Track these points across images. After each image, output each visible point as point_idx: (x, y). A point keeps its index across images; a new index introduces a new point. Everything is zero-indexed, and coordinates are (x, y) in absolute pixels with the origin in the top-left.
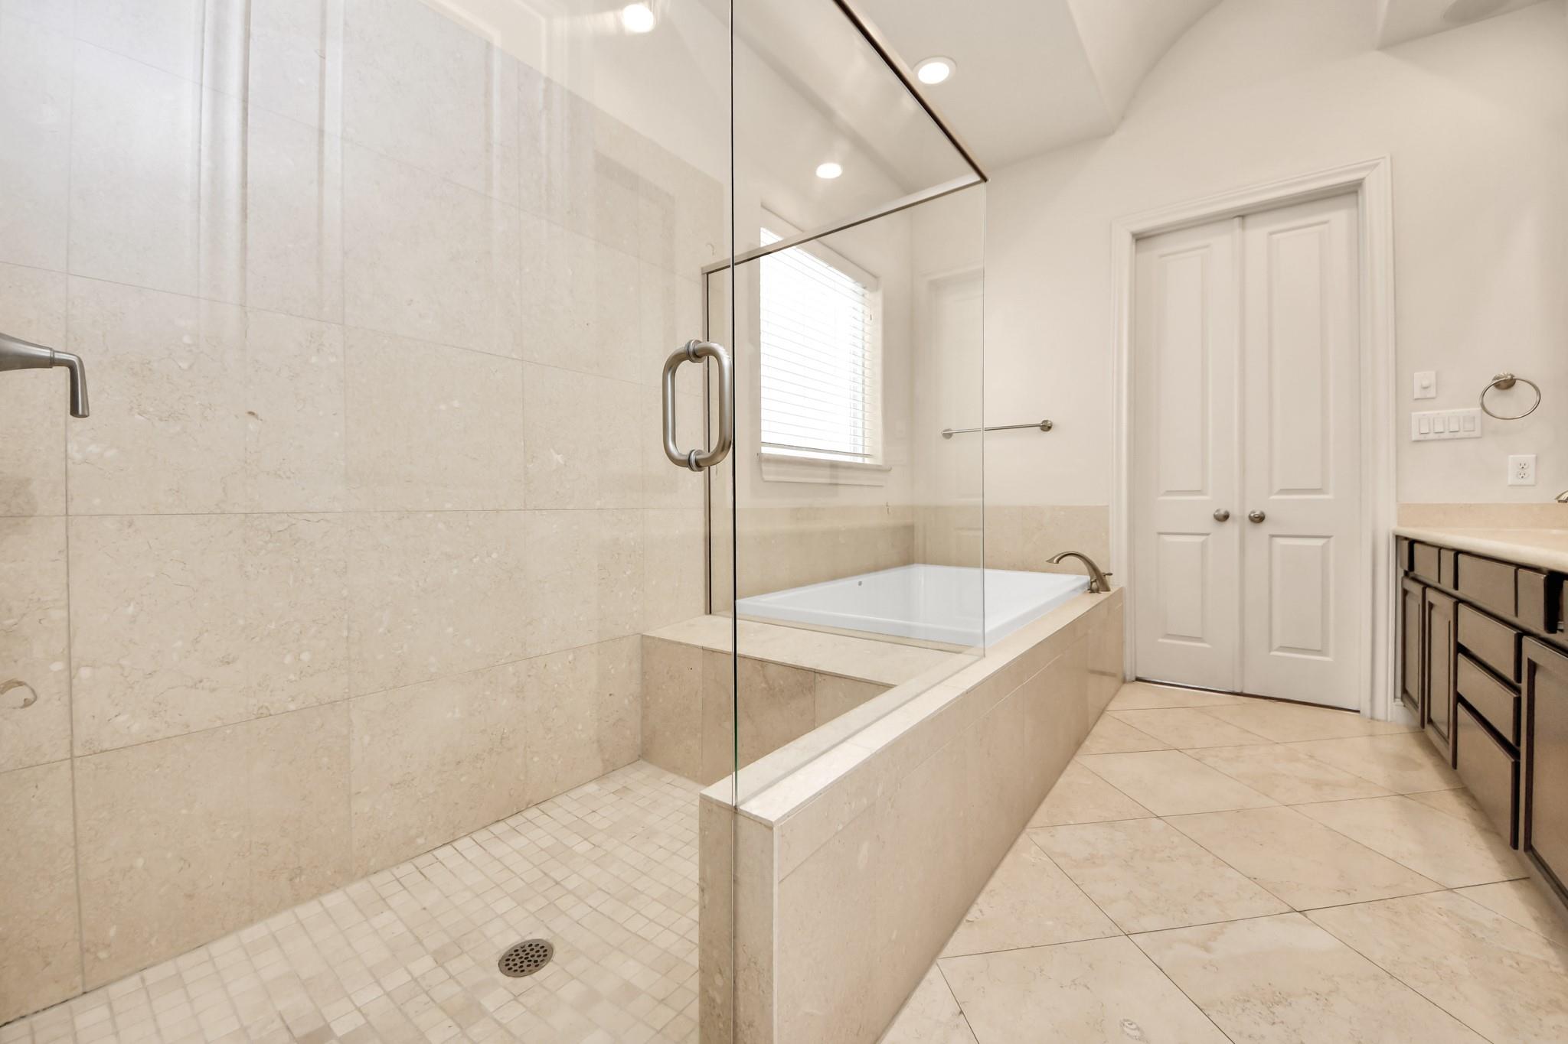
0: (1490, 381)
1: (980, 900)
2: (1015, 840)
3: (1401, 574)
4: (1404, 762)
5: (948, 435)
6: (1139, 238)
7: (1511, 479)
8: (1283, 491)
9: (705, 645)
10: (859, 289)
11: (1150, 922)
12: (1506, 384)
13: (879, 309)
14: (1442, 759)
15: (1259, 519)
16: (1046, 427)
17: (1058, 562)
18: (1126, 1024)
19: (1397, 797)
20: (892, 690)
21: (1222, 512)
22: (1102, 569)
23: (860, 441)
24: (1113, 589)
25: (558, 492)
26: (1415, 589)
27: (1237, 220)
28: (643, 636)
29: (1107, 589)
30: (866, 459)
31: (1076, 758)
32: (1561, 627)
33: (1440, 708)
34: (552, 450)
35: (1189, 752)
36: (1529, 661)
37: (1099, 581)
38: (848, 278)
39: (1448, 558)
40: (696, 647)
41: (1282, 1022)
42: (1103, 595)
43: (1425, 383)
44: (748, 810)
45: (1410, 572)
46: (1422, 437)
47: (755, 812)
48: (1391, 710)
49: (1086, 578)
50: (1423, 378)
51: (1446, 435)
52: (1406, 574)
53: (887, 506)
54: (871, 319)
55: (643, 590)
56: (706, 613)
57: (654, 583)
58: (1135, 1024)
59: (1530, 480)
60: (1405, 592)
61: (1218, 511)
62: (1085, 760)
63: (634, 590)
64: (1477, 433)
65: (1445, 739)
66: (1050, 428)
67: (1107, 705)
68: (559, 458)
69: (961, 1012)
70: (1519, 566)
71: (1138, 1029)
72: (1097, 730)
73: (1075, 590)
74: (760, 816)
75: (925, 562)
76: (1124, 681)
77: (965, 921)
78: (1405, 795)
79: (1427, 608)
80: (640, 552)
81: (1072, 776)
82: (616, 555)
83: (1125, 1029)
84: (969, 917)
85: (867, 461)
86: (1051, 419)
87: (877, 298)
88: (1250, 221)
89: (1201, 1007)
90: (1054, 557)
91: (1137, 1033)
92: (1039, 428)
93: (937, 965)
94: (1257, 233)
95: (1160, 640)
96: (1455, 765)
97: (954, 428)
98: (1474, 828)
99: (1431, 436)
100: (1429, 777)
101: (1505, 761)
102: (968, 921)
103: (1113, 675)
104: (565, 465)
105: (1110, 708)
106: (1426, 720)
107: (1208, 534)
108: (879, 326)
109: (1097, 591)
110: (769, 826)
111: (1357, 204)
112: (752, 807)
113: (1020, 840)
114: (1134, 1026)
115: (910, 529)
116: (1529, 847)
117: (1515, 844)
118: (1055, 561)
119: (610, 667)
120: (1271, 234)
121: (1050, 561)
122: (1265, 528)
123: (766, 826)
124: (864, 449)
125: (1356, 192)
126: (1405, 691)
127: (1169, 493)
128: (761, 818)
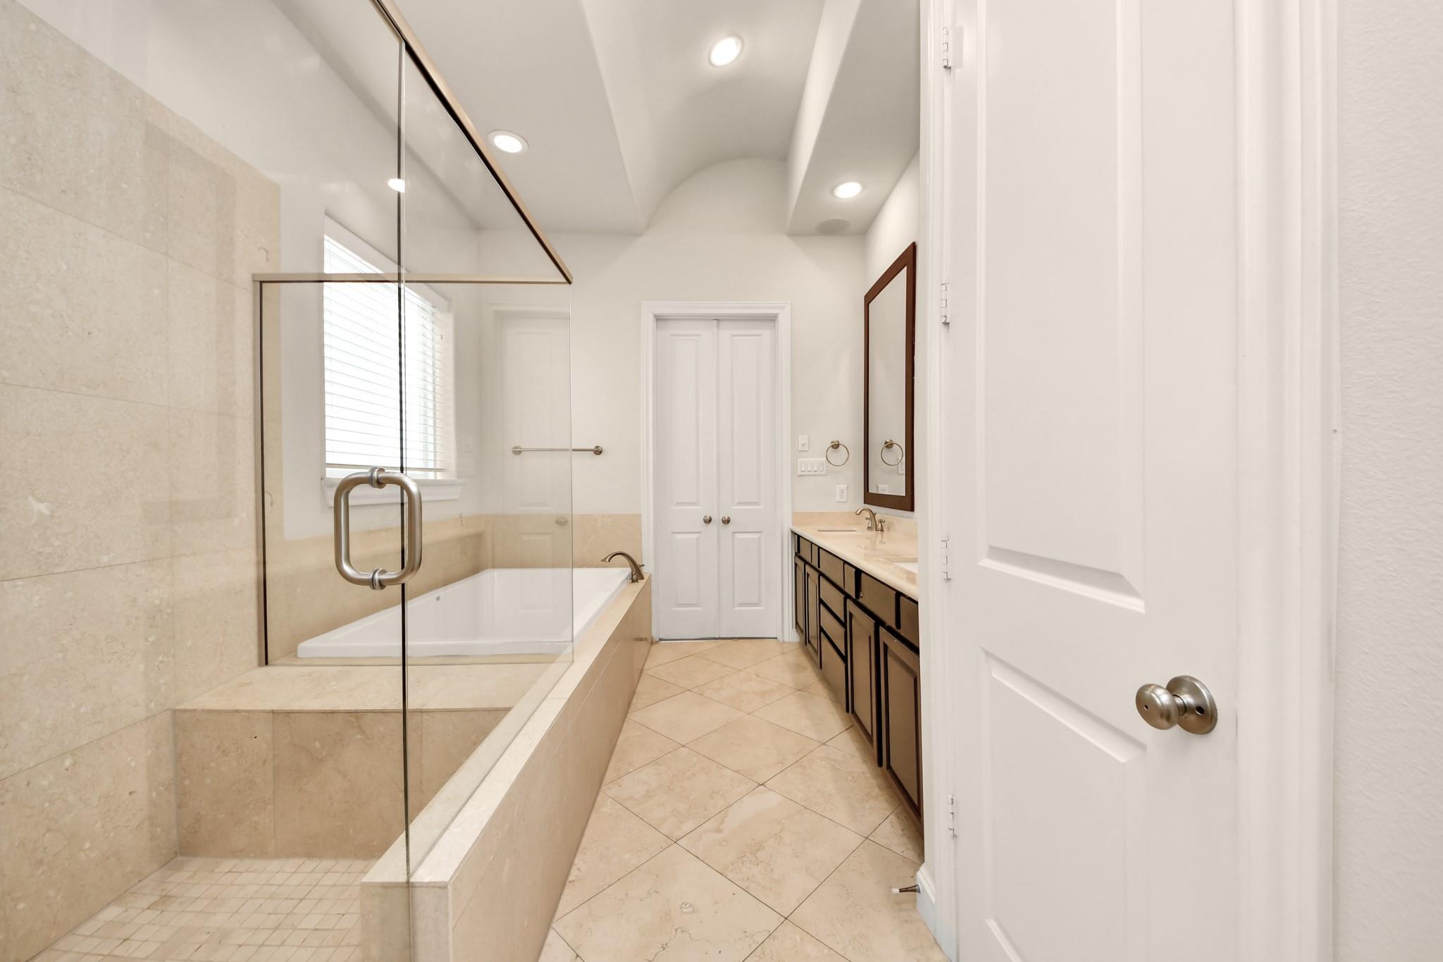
0: (829, 444)
1: (576, 861)
2: (595, 800)
3: (794, 554)
4: (798, 668)
5: (517, 452)
6: (659, 319)
7: (838, 499)
8: (739, 504)
9: (275, 708)
10: (429, 308)
11: (687, 827)
12: (836, 446)
13: (450, 331)
14: (815, 662)
15: (727, 521)
16: (598, 451)
17: (609, 561)
18: (683, 906)
19: (798, 692)
20: (511, 714)
21: (708, 518)
22: (638, 563)
23: (431, 456)
24: (646, 577)
25: (40, 553)
26: (801, 564)
27: (715, 322)
28: (175, 711)
29: (643, 578)
30: (438, 473)
31: (629, 716)
32: (861, 595)
33: (813, 631)
34: (30, 498)
35: (696, 690)
36: (850, 612)
37: (637, 574)
38: (416, 295)
39: (815, 549)
40: (264, 711)
41: (762, 862)
42: (641, 583)
43: (804, 442)
44: (419, 880)
45: (798, 554)
46: (802, 474)
47: (427, 880)
48: (792, 636)
49: (628, 571)
50: (803, 439)
51: (812, 473)
52: (796, 554)
53: (461, 517)
54: (442, 338)
55: (174, 656)
56: (260, 665)
57: (189, 644)
58: (688, 903)
59: (844, 500)
60: (796, 565)
61: (706, 517)
62: (634, 716)
63: (160, 658)
64: (824, 473)
65: (816, 652)
66: (601, 452)
67: (644, 665)
68: (43, 508)
69: (578, 956)
70: (845, 562)
71: (690, 906)
72: (639, 689)
73: (623, 582)
74: (433, 881)
75: (494, 567)
76: (652, 643)
77: (568, 883)
78: (801, 689)
79: (806, 576)
80: (169, 611)
81: (630, 733)
82: (133, 620)
83: (684, 910)
84: (571, 878)
85: (440, 476)
86: (603, 446)
87: (449, 319)
88: (723, 324)
89: (722, 872)
90: (606, 558)
91: (690, 909)
92: (592, 452)
93: (553, 928)
94: (727, 332)
95: (675, 609)
96: (821, 667)
97: (524, 446)
98: (829, 702)
99: (806, 473)
100: (810, 675)
101: (842, 665)
102: (570, 882)
103: (646, 639)
104: (52, 516)
105: (645, 668)
106: (807, 641)
107: (700, 533)
108: (451, 346)
109: (637, 581)
110: (443, 887)
111: (775, 327)
112: (421, 876)
113: (599, 799)
114: (688, 905)
115: (478, 537)
116: (853, 711)
117: (848, 711)
118: (607, 560)
119: (129, 759)
120: (733, 335)
121: (604, 560)
122: (730, 527)
123: (440, 888)
124: (435, 465)
125: (774, 320)
126: (797, 623)
127: (678, 504)
128: (435, 882)
